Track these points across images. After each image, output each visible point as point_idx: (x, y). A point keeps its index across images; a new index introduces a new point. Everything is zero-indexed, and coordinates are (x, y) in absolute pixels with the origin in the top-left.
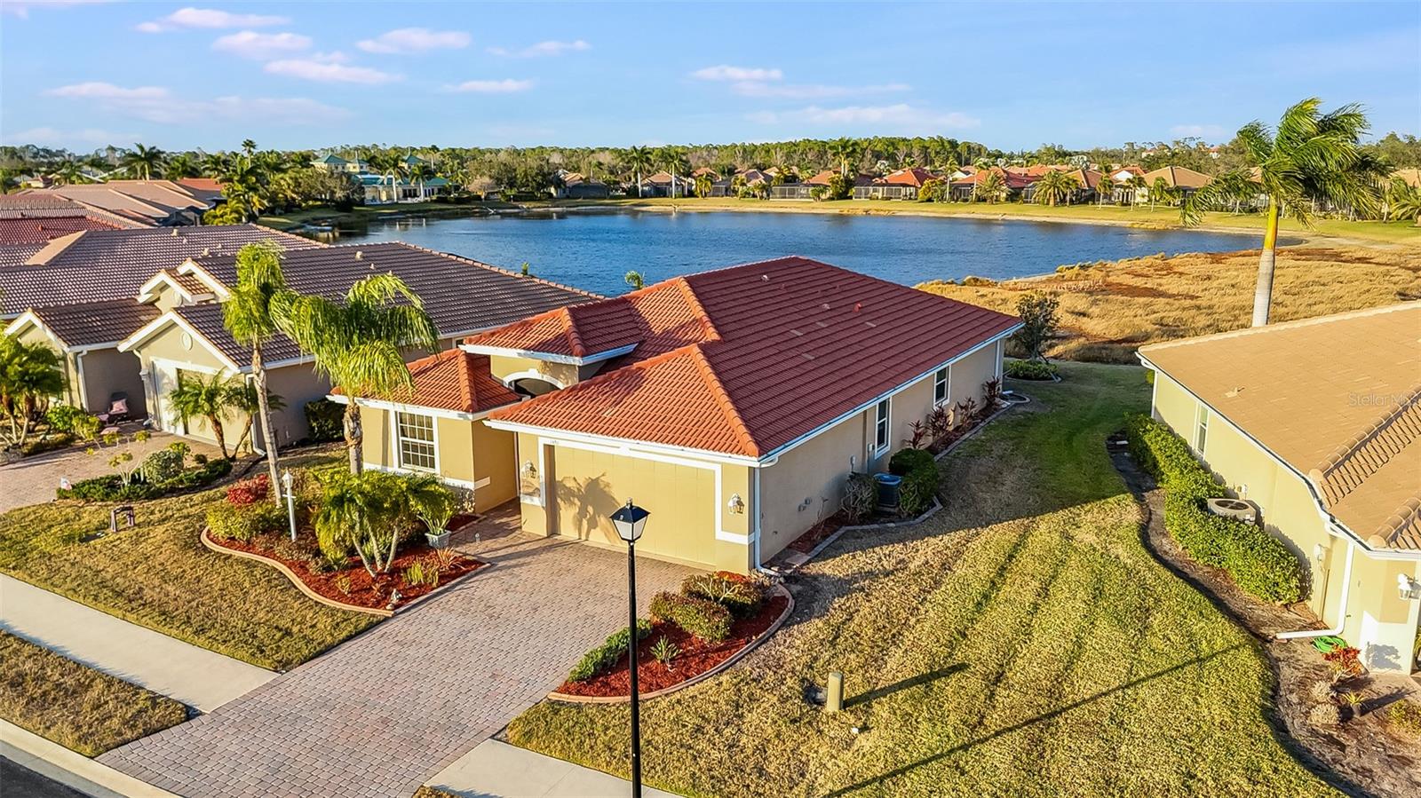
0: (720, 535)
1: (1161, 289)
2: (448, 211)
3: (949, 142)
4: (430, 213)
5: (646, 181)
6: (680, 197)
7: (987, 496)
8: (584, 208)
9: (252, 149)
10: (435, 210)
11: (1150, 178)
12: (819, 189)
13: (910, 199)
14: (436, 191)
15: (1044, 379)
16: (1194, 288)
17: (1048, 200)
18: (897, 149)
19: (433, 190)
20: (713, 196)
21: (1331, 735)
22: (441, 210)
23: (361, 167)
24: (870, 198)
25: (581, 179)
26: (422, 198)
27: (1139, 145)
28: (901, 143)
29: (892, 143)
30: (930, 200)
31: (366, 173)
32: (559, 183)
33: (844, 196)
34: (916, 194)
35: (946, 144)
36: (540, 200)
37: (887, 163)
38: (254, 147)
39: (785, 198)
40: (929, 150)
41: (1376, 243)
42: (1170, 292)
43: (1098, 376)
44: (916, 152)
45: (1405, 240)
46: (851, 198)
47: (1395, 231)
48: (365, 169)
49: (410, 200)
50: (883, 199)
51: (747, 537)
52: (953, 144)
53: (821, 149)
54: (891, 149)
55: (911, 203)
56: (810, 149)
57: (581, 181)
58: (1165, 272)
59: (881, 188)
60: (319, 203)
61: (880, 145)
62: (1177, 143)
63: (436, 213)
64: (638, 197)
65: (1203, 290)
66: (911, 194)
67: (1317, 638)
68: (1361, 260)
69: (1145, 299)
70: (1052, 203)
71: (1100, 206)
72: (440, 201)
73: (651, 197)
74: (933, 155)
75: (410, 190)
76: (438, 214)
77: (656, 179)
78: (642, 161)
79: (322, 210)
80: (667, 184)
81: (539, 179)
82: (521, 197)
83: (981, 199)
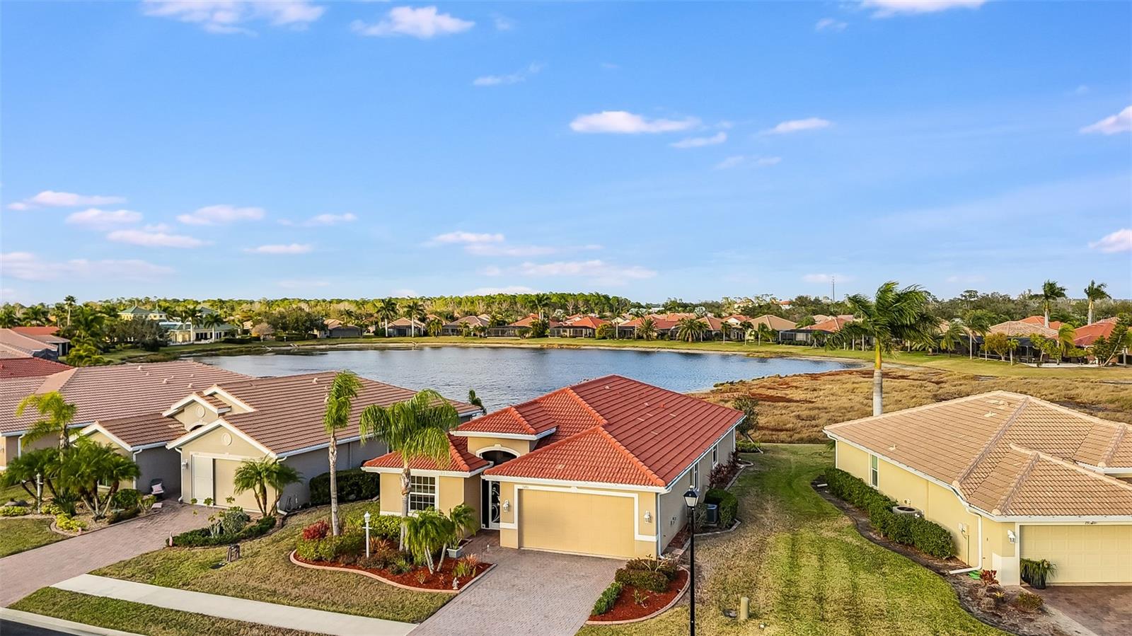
0: (638, 537)
1: (788, 397)
2: (235, 350)
3: (603, 296)
4: (221, 351)
5: (390, 325)
6: (417, 336)
7: (762, 516)
8: (342, 345)
9: (73, 303)
10: (224, 349)
11: (755, 322)
12: (523, 332)
13: (589, 337)
14: (223, 334)
15: (754, 452)
16: (809, 396)
17: (688, 338)
18: (567, 301)
19: (220, 333)
20: (443, 335)
21: (993, 613)
22: (229, 349)
23: (161, 316)
24: (562, 337)
25: (340, 324)
26: (213, 340)
27: (732, 299)
28: (570, 297)
29: (563, 296)
30: (604, 338)
31: (164, 321)
32: (323, 328)
33: (542, 335)
34: (594, 333)
35: (602, 298)
36: (308, 339)
37: (562, 311)
38: (74, 301)
39: (499, 336)
40: (590, 302)
41: (907, 366)
42: (794, 399)
43: (785, 450)
44: (581, 304)
45: (924, 364)
46: (547, 336)
47: (917, 358)
48: (164, 318)
49: (203, 342)
50: (570, 337)
51: (655, 537)
52: (606, 298)
53: (512, 301)
54: (563, 301)
55: (591, 340)
56: (504, 301)
57: (340, 326)
58: (785, 386)
59: (568, 330)
60: (129, 345)
61: (555, 298)
62: (758, 298)
63: (226, 351)
64: (385, 336)
65: (815, 398)
66: (590, 334)
67: (970, 572)
68: (903, 377)
69: (783, 403)
70: (690, 340)
71: (724, 342)
72: (227, 341)
73: (395, 336)
74: (593, 305)
75: (202, 334)
76: (228, 352)
77: (397, 323)
78: (388, 310)
79: (132, 350)
80: (407, 327)
81: (308, 324)
82: (292, 338)
83: (640, 338)
